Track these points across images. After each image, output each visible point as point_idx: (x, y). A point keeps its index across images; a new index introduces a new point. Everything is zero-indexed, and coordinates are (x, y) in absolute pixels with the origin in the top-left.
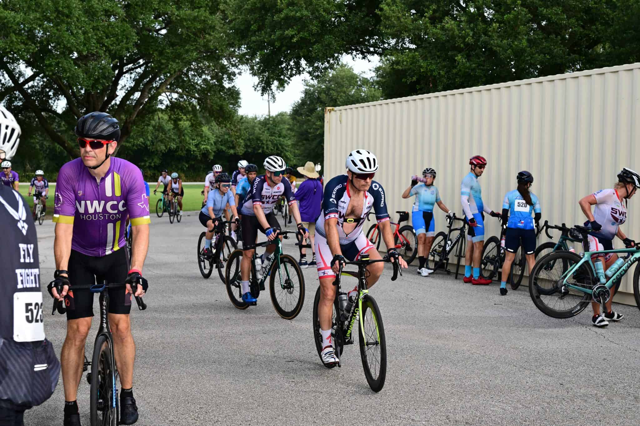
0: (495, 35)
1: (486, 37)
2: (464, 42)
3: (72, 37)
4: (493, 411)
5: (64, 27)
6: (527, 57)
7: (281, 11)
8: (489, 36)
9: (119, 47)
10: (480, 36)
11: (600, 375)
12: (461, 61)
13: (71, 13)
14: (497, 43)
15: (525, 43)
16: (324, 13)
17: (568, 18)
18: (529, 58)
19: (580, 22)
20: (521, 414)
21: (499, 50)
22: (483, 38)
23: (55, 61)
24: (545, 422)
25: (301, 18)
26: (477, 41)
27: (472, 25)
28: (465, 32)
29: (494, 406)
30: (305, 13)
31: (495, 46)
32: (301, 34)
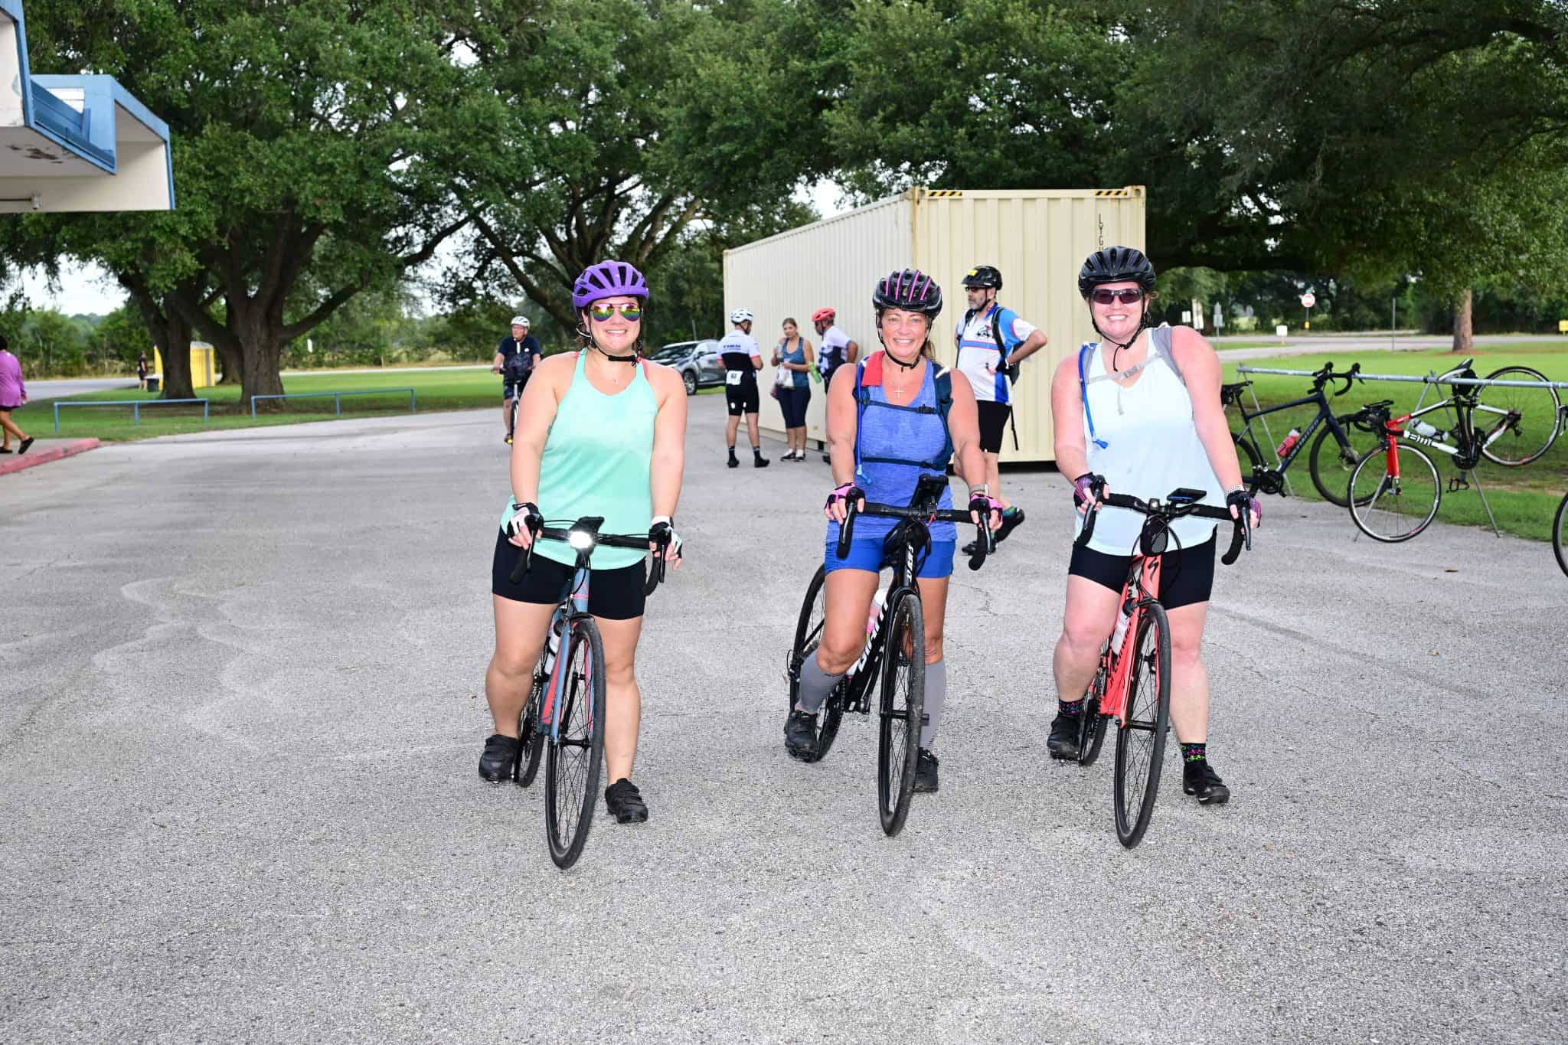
3: (499, 158)
5: (486, 145)
7: (714, 119)
13: (496, 125)
16: (773, 120)
25: (741, 128)
27: (938, 130)
30: (746, 120)
32: (745, 150)
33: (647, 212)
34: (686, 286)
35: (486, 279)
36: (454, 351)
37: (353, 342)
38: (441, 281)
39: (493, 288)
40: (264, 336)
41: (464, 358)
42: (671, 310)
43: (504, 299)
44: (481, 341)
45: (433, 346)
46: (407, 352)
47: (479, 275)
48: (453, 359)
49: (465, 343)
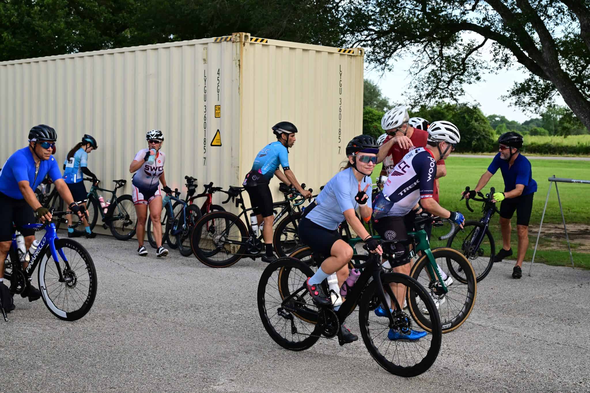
0: (37, 17)
1: (29, 18)
2: (10, 21)
4: (24, 334)
6: (65, 37)
8: (32, 18)
10: (23, 17)
11: (118, 298)
12: (7, 37)
14: (39, 24)
15: (63, 25)
17: (100, 5)
18: (67, 38)
19: (109, 9)
20: (48, 334)
21: (41, 30)
22: (26, 18)
24: (68, 340)
26: (22, 20)
28: (10, 12)
29: (25, 330)
31: (37, 26)
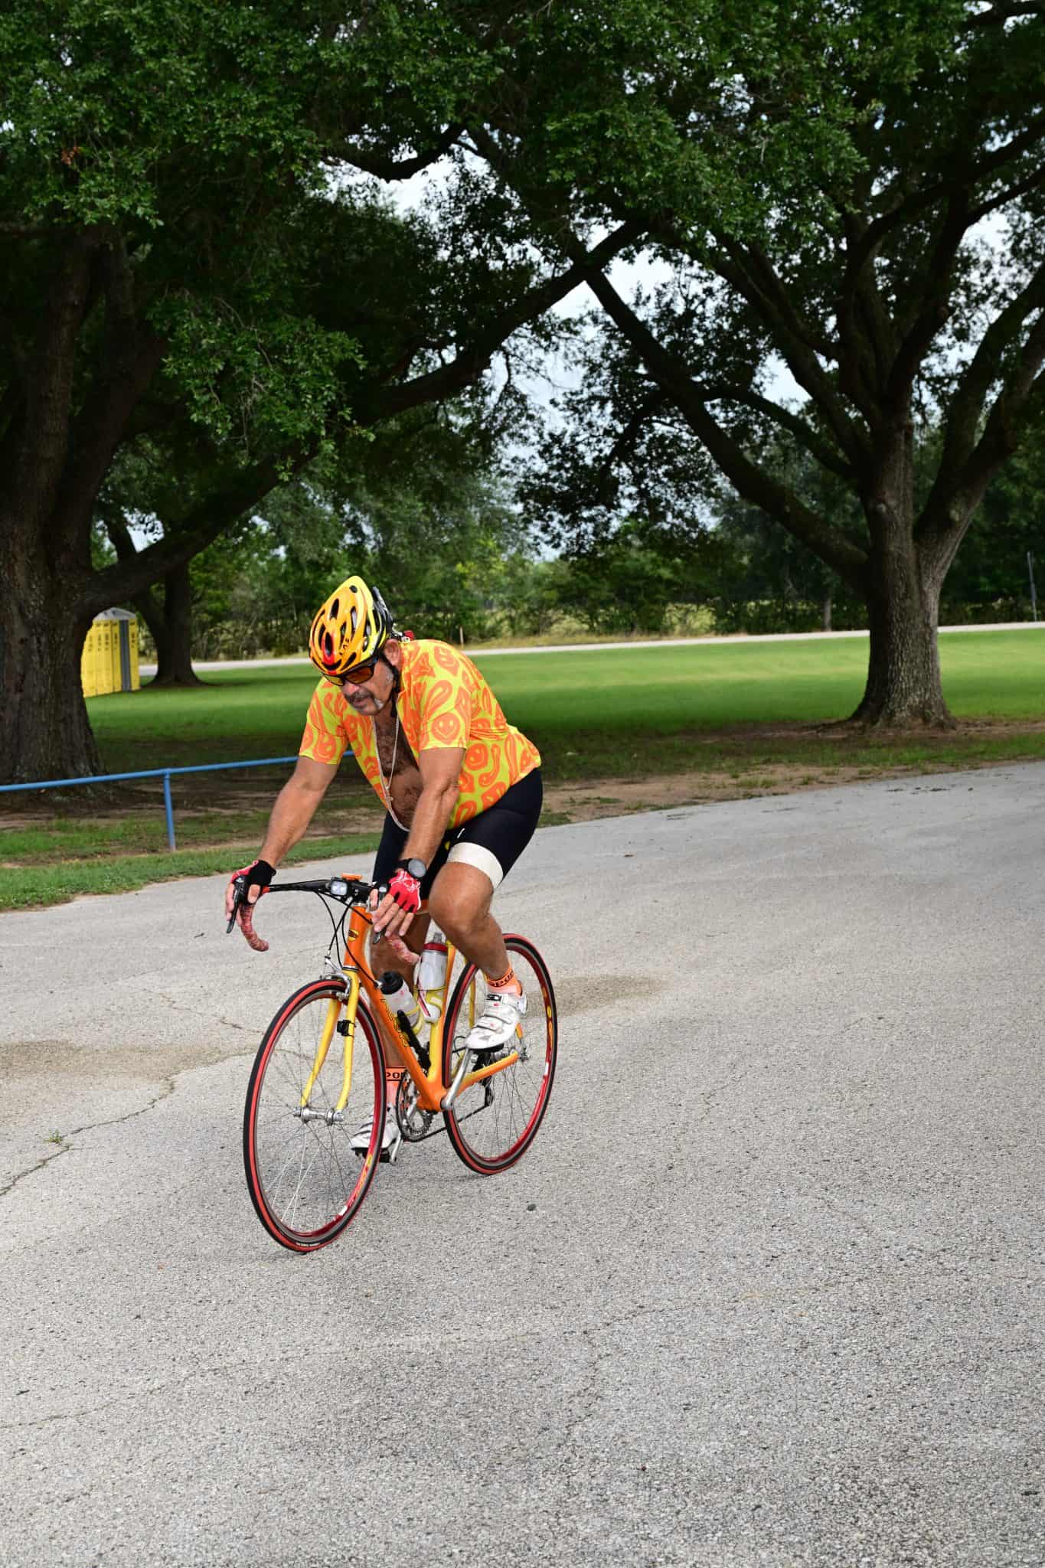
9: (887, 53)
23: (586, 116)
33: (1025, 280)
34: (1016, 492)
35: (640, 460)
36: (593, 617)
37: (418, 603)
38: (541, 466)
39: (657, 480)
40: (35, 600)
41: (611, 628)
42: (984, 535)
43: (681, 505)
44: (641, 598)
45: (556, 607)
46: (511, 618)
47: (623, 450)
48: (592, 630)
49: (611, 602)
